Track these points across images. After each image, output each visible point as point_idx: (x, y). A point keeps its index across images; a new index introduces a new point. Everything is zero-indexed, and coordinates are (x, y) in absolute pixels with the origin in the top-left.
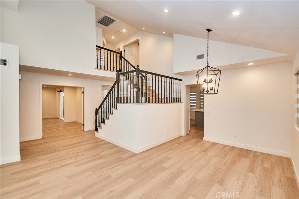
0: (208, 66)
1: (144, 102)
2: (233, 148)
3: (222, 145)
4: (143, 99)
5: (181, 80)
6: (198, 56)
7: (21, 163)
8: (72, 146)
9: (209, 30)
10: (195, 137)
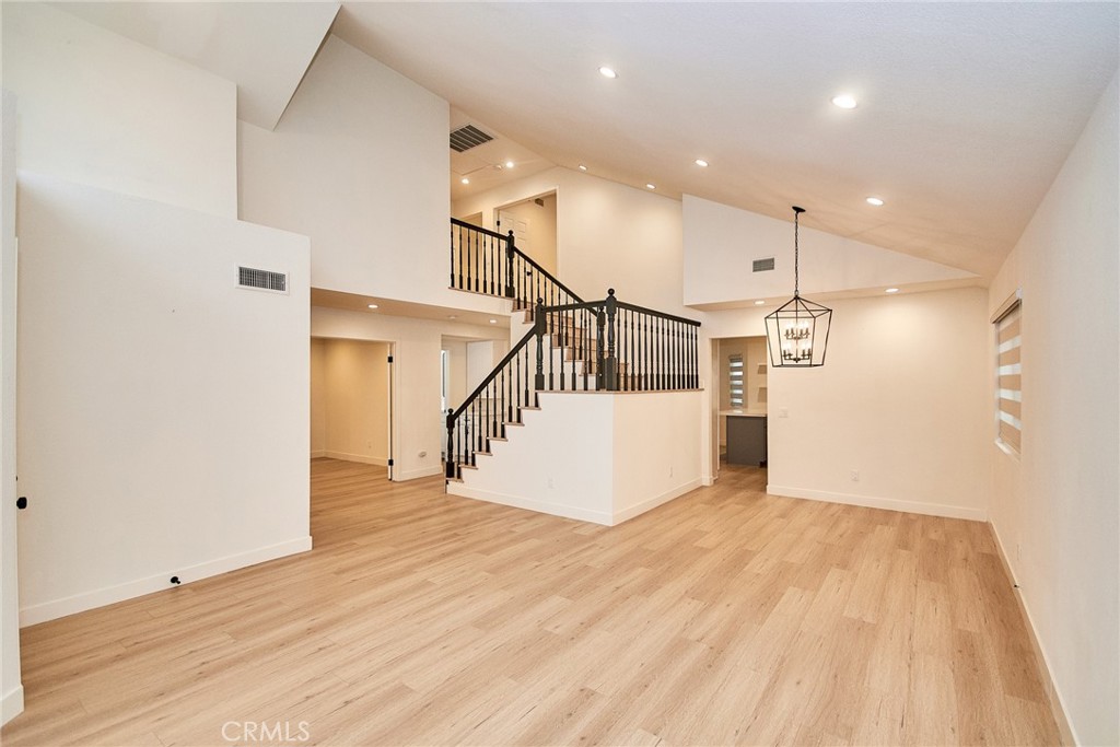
0: (797, 298)
1: (595, 388)
2: (850, 509)
3: (820, 502)
4: (592, 380)
5: (698, 324)
6: (755, 263)
7: (313, 556)
8: (409, 518)
9: (798, 210)
10: (741, 489)
